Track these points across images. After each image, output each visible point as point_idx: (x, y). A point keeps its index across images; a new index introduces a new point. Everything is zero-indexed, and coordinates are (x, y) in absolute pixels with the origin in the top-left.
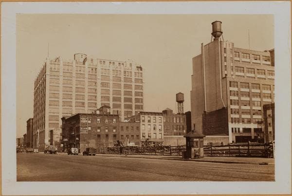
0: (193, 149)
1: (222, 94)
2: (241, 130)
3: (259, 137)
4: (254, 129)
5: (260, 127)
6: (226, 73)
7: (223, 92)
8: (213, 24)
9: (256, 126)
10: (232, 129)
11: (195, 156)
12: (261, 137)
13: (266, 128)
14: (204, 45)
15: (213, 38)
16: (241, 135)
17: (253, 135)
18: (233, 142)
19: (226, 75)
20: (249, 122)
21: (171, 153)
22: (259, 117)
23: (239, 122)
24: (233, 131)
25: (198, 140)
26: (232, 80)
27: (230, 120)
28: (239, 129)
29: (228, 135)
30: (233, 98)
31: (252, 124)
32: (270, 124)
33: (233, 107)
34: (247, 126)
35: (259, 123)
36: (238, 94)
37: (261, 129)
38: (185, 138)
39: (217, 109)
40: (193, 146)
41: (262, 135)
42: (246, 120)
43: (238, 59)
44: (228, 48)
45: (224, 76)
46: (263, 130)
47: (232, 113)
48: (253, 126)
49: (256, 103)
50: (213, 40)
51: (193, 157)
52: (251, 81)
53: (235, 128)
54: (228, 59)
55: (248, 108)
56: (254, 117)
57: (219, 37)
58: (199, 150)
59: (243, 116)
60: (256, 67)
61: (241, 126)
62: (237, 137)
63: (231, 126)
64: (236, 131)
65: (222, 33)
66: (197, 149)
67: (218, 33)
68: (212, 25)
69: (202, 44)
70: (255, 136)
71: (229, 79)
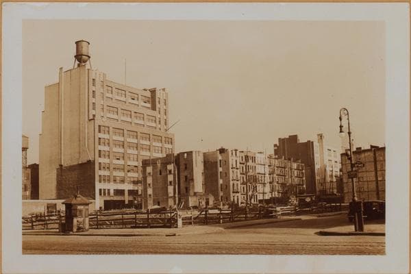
0: (75, 220)
1: (88, 141)
2: (112, 192)
3: (136, 202)
4: (129, 190)
5: (136, 188)
6: (94, 112)
7: (88, 139)
8: (77, 43)
9: (131, 187)
10: (100, 190)
11: (79, 229)
12: (138, 202)
13: (145, 190)
14: (64, 70)
15: (77, 62)
16: (112, 198)
17: (127, 198)
18: (100, 208)
19: (94, 116)
20: (123, 181)
21: (33, 226)
22: (135, 175)
23: (109, 181)
24: (100, 194)
25: (82, 207)
26: (102, 124)
27: (97, 178)
28: (109, 190)
29: (95, 199)
30: (102, 148)
31: (126, 184)
32: (149, 185)
33: (102, 160)
34: (120, 187)
35: (135, 183)
36: (109, 144)
37: (137, 191)
38: (64, 205)
39: (80, 163)
40: (76, 216)
41: (139, 199)
42: (118, 178)
43: (110, 96)
44: (97, 80)
45: (91, 117)
46: (140, 193)
47: (100, 169)
48: (127, 187)
49: (132, 156)
50: (76, 66)
51: (75, 230)
52: (126, 127)
53: (105, 190)
54: (97, 94)
55: (121, 162)
56: (130, 174)
57: (85, 62)
58: (84, 221)
59: (115, 173)
60: (134, 109)
61: (112, 187)
62: (106, 202)
63: (99, 186)
64: (105, 194)
65: (89, 57)
66: (80, 220)
67: (84, 57)
68: (75, 45)
69: (61, 69)
70: (129, 201)
71: (98, 121)
